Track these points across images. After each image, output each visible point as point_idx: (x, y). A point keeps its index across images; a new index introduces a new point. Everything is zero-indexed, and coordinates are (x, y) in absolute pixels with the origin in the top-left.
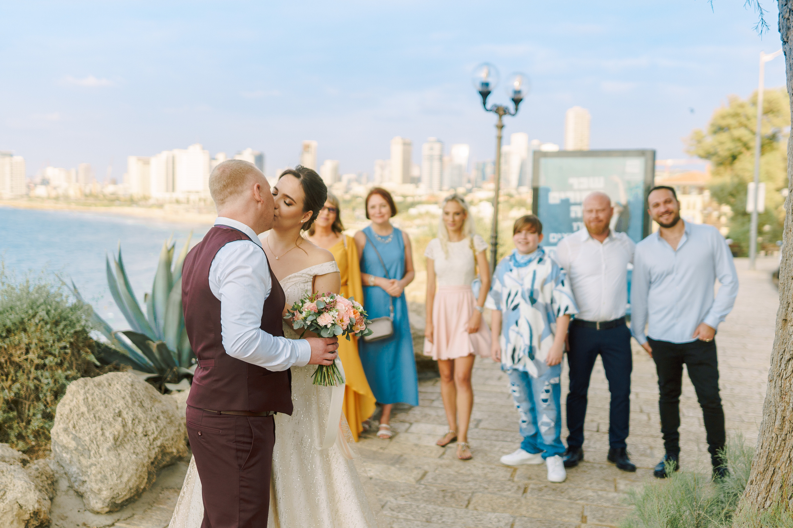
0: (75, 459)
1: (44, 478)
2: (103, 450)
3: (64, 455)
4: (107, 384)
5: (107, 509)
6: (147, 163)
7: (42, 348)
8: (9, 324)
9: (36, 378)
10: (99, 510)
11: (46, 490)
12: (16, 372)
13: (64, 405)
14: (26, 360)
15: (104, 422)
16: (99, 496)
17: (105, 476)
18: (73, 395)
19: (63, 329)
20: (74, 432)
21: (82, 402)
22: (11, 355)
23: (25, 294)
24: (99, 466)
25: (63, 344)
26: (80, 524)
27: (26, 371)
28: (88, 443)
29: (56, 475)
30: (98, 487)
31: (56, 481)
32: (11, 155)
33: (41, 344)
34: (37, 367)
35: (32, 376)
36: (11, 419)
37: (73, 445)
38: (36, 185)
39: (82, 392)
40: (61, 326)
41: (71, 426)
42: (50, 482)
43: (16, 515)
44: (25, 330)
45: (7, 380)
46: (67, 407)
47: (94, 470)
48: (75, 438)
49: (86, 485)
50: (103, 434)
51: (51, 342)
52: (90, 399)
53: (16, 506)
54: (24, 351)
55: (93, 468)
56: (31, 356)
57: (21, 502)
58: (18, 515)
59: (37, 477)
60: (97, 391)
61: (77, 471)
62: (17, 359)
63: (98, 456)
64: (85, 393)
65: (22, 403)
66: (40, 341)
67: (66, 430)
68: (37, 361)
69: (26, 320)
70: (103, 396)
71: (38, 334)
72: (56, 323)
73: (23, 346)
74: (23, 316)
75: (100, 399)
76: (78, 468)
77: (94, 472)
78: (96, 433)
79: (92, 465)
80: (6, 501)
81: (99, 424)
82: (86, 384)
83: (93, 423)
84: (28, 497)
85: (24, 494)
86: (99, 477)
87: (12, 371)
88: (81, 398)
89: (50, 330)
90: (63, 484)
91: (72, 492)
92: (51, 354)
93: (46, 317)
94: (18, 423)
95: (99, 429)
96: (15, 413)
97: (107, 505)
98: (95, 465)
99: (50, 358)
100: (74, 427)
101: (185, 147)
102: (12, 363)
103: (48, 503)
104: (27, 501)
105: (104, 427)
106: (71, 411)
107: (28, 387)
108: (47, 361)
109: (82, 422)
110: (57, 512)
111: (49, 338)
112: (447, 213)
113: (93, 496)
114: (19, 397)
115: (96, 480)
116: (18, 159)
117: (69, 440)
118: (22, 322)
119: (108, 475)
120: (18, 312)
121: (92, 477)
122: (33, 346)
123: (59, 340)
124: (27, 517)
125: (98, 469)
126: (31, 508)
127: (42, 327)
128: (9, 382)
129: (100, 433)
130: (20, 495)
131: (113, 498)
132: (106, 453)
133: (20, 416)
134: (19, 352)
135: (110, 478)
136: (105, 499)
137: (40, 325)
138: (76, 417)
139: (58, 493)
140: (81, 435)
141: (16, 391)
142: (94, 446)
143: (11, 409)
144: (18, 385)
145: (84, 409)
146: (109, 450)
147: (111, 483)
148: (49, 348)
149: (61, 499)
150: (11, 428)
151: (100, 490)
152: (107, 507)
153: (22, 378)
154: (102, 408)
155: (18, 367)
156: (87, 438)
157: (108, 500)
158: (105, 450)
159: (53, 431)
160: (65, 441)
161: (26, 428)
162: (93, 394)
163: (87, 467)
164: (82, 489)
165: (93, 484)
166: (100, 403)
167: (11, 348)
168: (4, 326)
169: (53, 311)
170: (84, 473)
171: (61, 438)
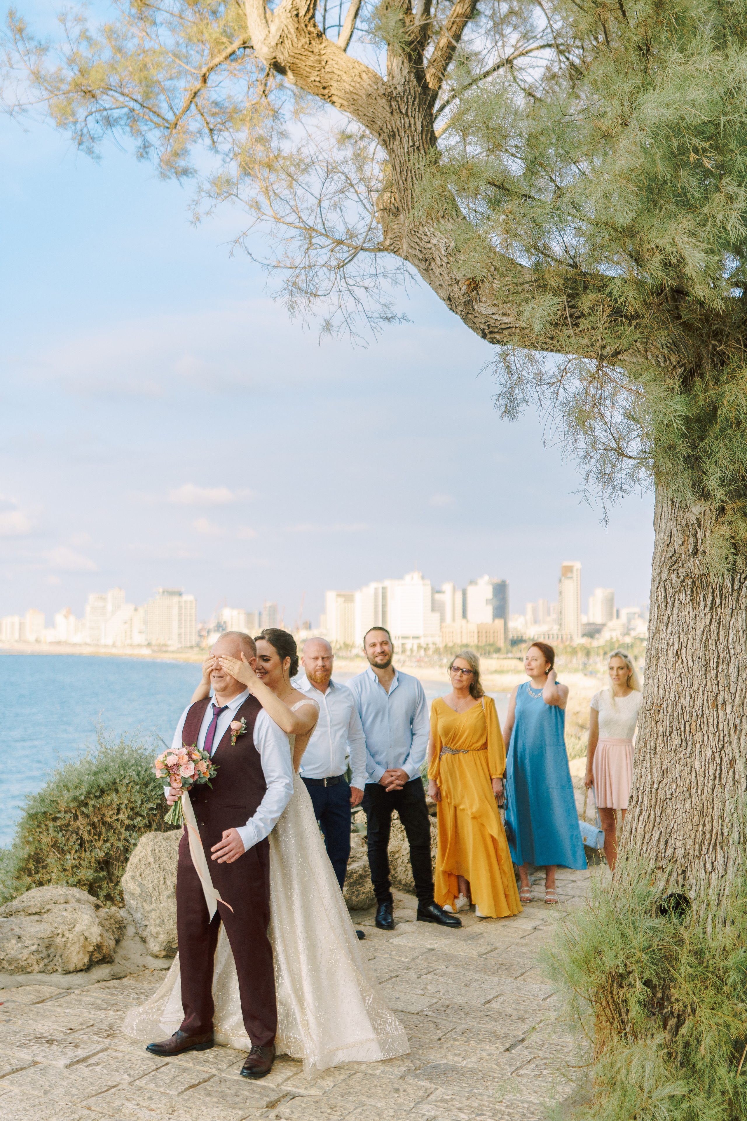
0: (139, 906)
1: (112, 921)
2: (163, 897)
3: (132, 902)
4: (174, 838)
5: (164, 953)
6: (349, 599)
7: (132, 809)
8: (102, 784)
9: (126, 840)
10: (157, 953)
11: (113, 932)
12: (107, 831)
13: (135, 855)
14: (117, 820)
15: (167, 872)
16: (157, 940)
17: (163, 921)
18: (143, 847)
19: (152, 790)
20: (140, 880)
21: (150, 853)
22: (104, 814)
23: (118, 755)
24: (158, 911)
25: (150, 805)
26: (140, 965)
27: (117, 831)
28: (151, 890)
29: (125, 921)
30: (156, 931)
31: (125, 927)
32: (180, 594)
33: (131, 805)
34: (128, 828)
35: (122, 837)
36: (101, 879)
37: (138, 891)
38: (209, 632)
39: (151, 844)
40: (150, 787)
41: (138, 874)
42: (118, 926)
43: (82, 946)
44: (117, 791)
45: (99, 840)
46: (137, 858)
47: (153, 915)
48: (140, 885)
49: (148, 930)
50: (165, 883)
51: (140, 802)
52: (157, 851)
53: (82, 938)
54: (115, 811)
55: (153, 913)
56: (121, 816)
57: (86, 934)
58: (84, 946)
59: (106, 919)
60: (164, 844)
61: (141, 916)
62: (109, 820)
63: (158, 902)
64: (153, 845)
65: (112, 864)
66: (130, 801)
67: (133, 878)
68: (127, 822)
69: (118, 781)
70: (169, 848)
71: (128, 794)
72: (146, 785)
73: (115, 806)
74: (115, 776)
75: (166, 851)
76: (142, 914)
77: (154, 917)
78: (159, 882)
79: (153, 910)
80: (75, 933)
81: (162, 873)
82: (155, 837)
83: (158, 872)
84: (92, 930)
85: (89, 927)
86: (158, 921)
87: (104, 831)
88: (149, 849)
89: (140, 792)
90: (131, 930)
91: (137, 938)
92: (141, 816)
93: (136, 778)
94: (108, 884)
95: (161, 878)
96: (105, 873)
97: (163, 948)
98: (155, 910)
99: (139, 819)
100: (140, 875)
101: (399, 576)
102: (104, 823)
103: (112, 943)
104: (91, 934)
105: (167, 876)
106: (140, 860)
107: (118, 848)
108: (135, 822)
109: (147, 871)
110: (121, 952)
111: (138, 798)
112: (612, 668)
113: (152, 939)
114: (110, 858)
115: (155, 924)
116: (188, 598)
117: (135, 887)
118: (114, 783)
119: (166, 921)
120: (112, 772)
121: (152, 921)
122: (123, 806)
123: (148, 801)
124: (91, 949)
125: (158, 914)
126: (95, 941)
127: (132, 787)
128: (101, 842)
129: (162, 881)
130: (85, 928)
131: (169, 942)
132: (165, 900)
133: (110, 875)
134: (111, 813)
135: (167, 923)
136: (163, 942)
137: (130, 785)
138: (143, 866)
139: (125, 937)
140: (145, 882)
141: (106, 850)
142: (156, 894)
143: (102, 869)
144: (108, 845)
145: (151, 860)
146: (168, 897)
147: (168, 927)
148: (138, 809)
149: (126, 943)
150: (100, 887)
151: (158, 933)
152: (164, 950)
153: (113, 839)
154: (167, 859)
155: (110, 826)
156: (150, 886)
157: (165, 944)
158: (165, 897)
159: (123, 879)
160: (132, 888)
161: (115, 889)
162: (160, 846)
163: (148, 912)
164: (144, 934)
165: (152, 928)
166: (165, 854)
167: (104, 809)
168: (99, 786)
169: (143, 772)
170: (146, 918)
171: (129, 885)
